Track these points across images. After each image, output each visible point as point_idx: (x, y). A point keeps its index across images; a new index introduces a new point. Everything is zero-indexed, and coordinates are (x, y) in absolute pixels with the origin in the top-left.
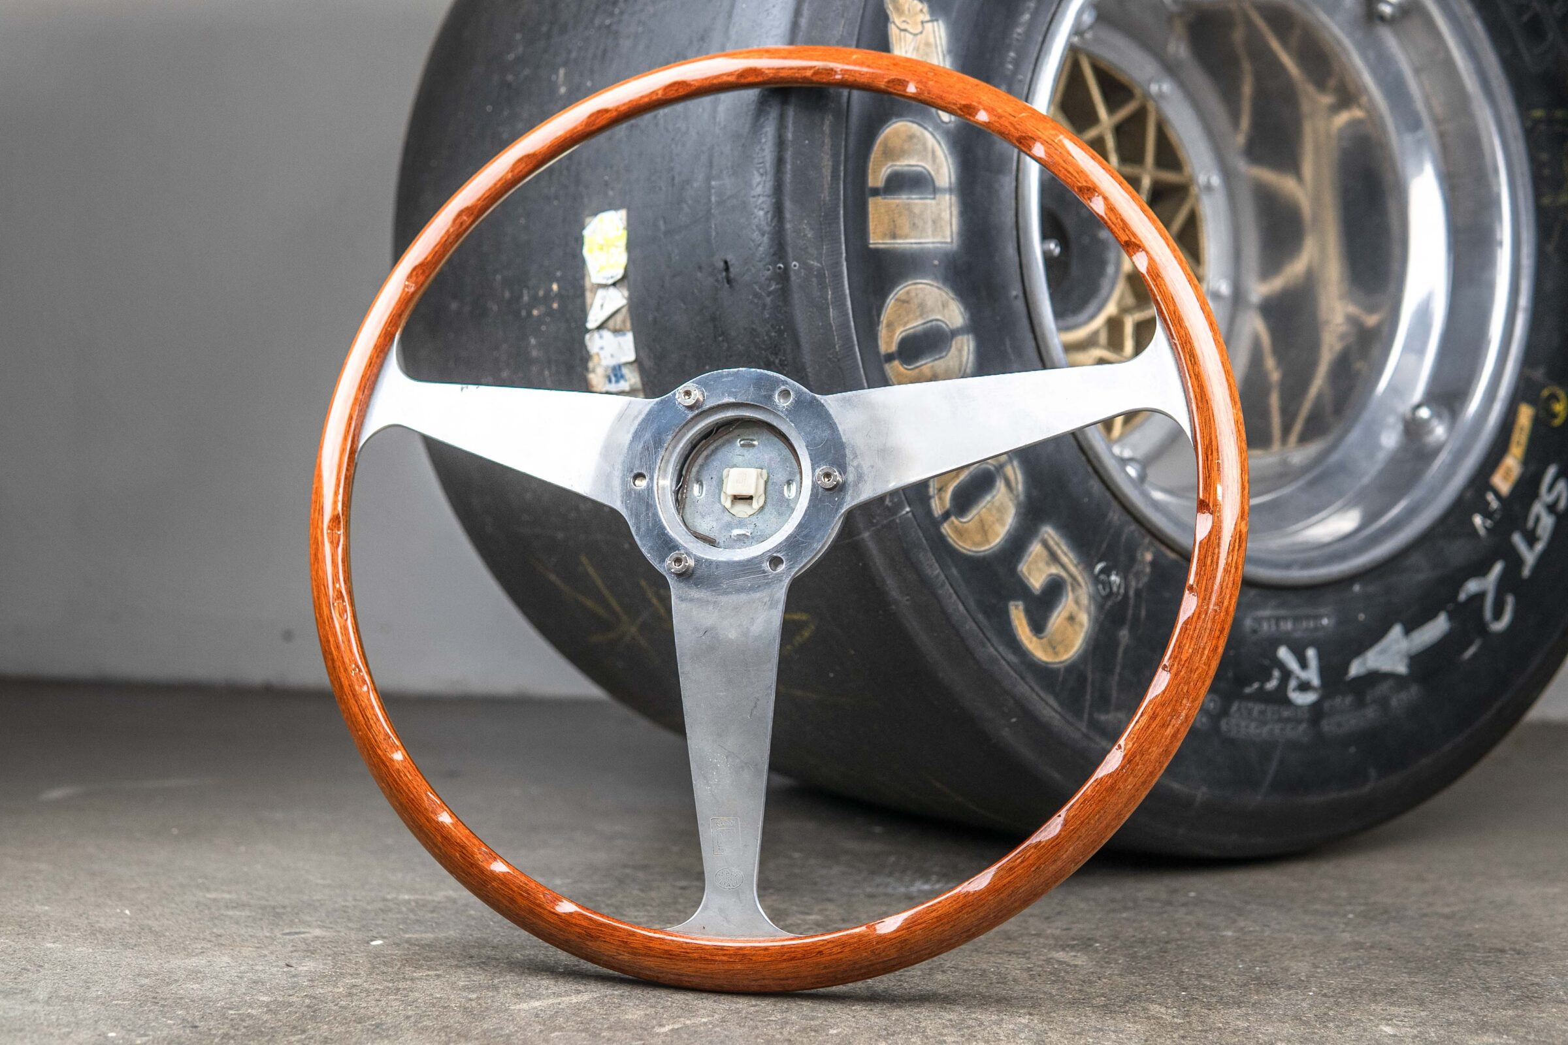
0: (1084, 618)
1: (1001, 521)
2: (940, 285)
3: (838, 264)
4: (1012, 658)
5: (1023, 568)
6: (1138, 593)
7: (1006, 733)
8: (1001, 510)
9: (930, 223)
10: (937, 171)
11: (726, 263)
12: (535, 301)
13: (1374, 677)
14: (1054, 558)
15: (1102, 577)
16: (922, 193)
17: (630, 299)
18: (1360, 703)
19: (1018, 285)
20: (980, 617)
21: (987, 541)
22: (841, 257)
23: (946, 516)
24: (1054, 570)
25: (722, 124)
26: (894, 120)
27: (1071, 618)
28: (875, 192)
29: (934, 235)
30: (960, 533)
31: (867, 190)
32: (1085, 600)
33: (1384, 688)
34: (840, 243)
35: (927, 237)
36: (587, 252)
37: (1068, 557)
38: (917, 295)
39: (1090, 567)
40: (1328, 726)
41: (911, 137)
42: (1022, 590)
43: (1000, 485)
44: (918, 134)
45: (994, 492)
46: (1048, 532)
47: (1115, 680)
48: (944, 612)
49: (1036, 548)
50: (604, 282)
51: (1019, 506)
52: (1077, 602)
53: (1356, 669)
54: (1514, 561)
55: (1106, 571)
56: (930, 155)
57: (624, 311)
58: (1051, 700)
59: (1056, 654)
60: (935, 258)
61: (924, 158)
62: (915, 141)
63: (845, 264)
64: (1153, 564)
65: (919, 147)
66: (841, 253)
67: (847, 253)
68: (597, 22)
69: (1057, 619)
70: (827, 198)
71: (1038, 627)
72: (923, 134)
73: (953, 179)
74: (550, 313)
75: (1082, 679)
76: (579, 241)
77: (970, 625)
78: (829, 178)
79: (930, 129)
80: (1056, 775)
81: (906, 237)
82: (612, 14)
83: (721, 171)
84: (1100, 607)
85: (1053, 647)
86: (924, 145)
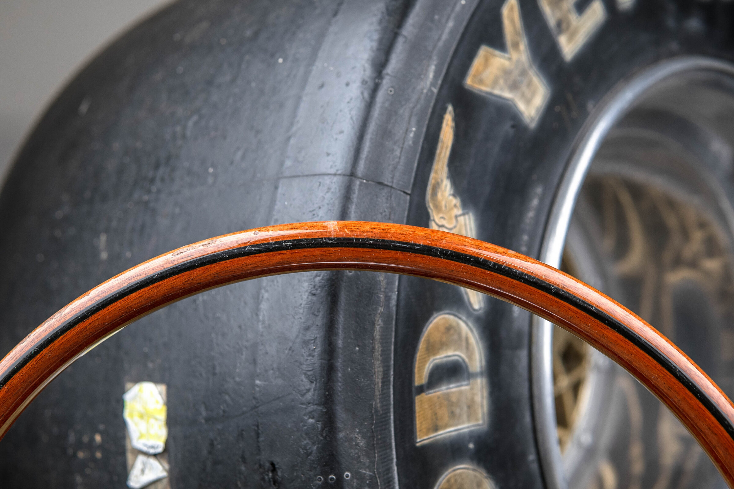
2: (475, 467)
3: (389, 470)
9: (465, 409)
10: (470, 357)
11: (273, 464)
12: (79, 445)
16: (458, 381)
17: (170, 472)
19: (532, 449)
22: (392, 463)
25: (267, 323)
26: (435, 315)
28: (421, 390)
29: (469, 420)
31: (413, 389)
34: (391, 448)
35: (463, 423)
36: (127, 416)
38: (456, 481)
41: (449, 329)
44: (454, 324)
50: (145, 449)
56: (464, 344)
57: (165, 481)
60: (469, 441)
61: (459, 348)
62: (452, 331)
63: (395, 468)
65: (455, 337)
66: (392, 459)
67: (397, 458)
68: (136, 196)
70: (379, 405)
72: (458, 324)
73: (484, 363)
74: (93, 459)
76: (121, 404)
78: (380, 385)
79: (464, 318)
81: (446, 426)
82: (149, 192)
83: (266, 371)
86: (459, 334)
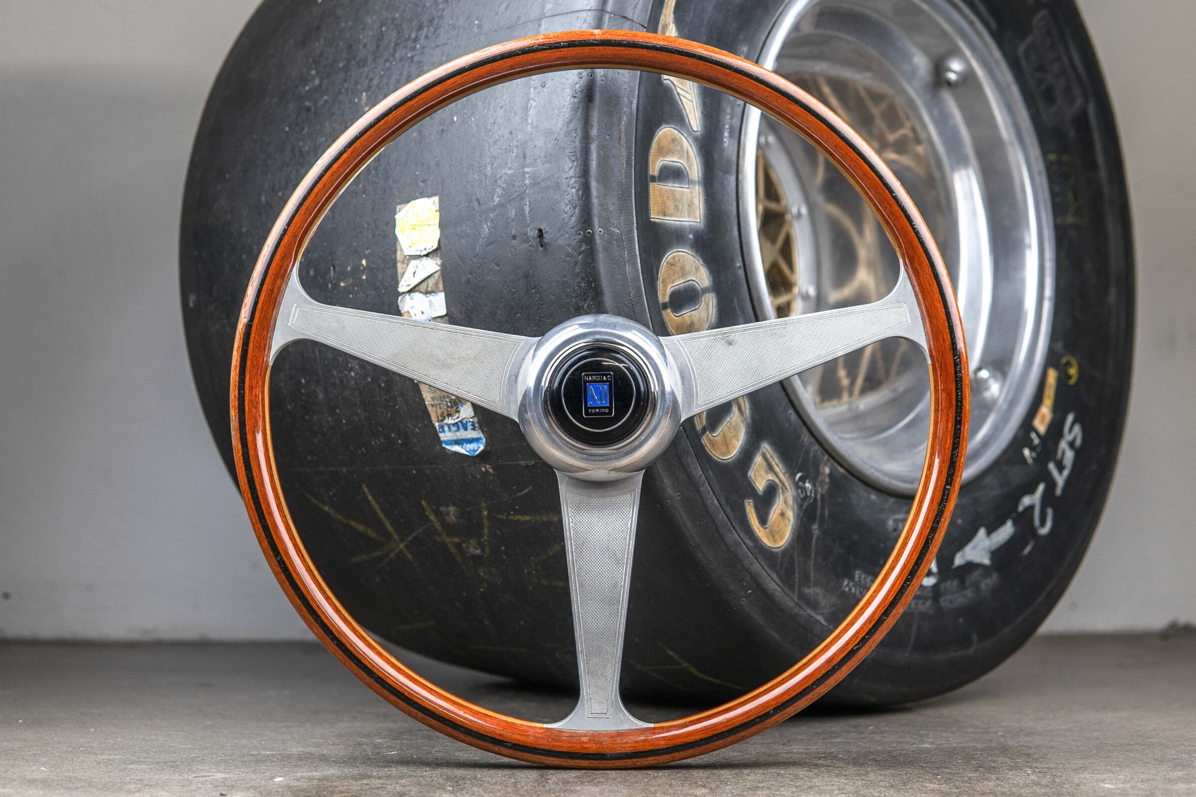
0: (790, 515)
1: (736, 437)
2: (694, 254)
3: (631, 231)
4: (748, 542)
5: (751, 474)
6: (822, 496)
7: (744, 601)
8: (736, 429)
9: (686, 206)
10: (690, 167)
11: (540, 230)
12: (343, 275)
13: (970, 566)
14: (770, 468)
15: (801, 484)
16: (681, 183)
17: (443, 265)
18: (962, 586)
19: (740, 259)
20: (728, 510)
21: (728, 452)
22: (633, 226)
23: (704, 430)
24: (771, 477)
26: (664, 126)
27: (782, 514)
28: (653, 179)
29: (689, 216)
30: (713, 444)
31: (649, 177)
32: (790, 502)
33: (976, 575)
34: (633, 215)
35: (684, 217)
36: (398, 232)
37: (779, 467)
38: (679, 260)
39: (792, 476)
40: (944, 602)
41: (674, 140)
42: (751, 491)
43: (735, 409)
44: (678, 138)
45: (732, 415)
46: (766, 447)
47: (812, 562)
48: (704, 505)
49: (758, 459)
50: (418, 253)
51: (748, 426)
52: (786, 502)
53: (958, 561)
54: (1051, 484)
55: (802, 479)
56: (685, 155)
57: (439, 273)
58: (774, 576)
59: (775, 541)
60: (690, 233)
61: (681, 157)
62: (676, 143)
63: (636, 231)
64: (831, 475)
65: (679, 148)
66: (633, 224)
67: (637, 223)
68: (397, 55)
69: (774, 515)
70: (624, 180)
71: (763, 521)
72: (680, 138)
73: (700, 174)
74: (360, 284)
75: (792, 561)
76: (391, 224)
77: (722, 516)
78: (625, 166)
79: (685, 135)
80: (776, 636)
81: (671, 215)
82: (413, 49)
83: (535, 160)
84: (800, 507)
85: (772, 535)
86: (682, 147)
